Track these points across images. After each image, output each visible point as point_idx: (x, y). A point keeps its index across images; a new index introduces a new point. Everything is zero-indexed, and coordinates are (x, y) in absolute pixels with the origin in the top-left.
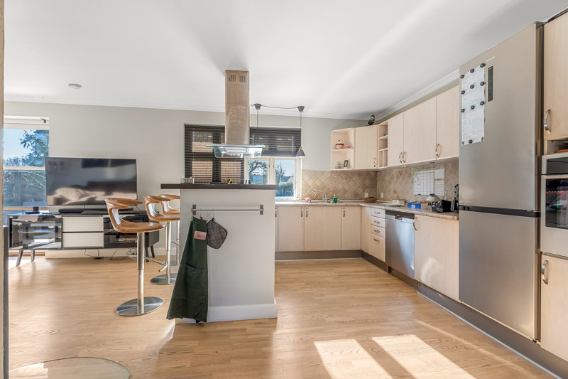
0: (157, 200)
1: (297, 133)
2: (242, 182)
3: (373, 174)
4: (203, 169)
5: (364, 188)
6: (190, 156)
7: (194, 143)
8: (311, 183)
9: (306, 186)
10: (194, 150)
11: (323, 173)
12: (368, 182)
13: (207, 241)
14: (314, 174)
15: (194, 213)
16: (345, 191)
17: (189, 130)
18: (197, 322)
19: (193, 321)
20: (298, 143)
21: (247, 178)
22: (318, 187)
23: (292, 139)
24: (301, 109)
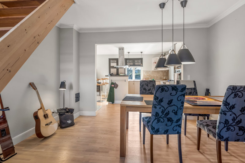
0: (103, 79)
1: (141, 59)
2: (125, 75)
3: (167, 71)
4: (114, 71)
5: (164, 76)
6: (110, 67)
7: (111, 64)
8: (146, 74)
9: (144, 75)
10: (111, 66)
11: (150, 71)
12: (165, 74)
13: (114, 87)
14: (147, 72)
15: (112, 81)
16: (157, 77)
17: (110, 60)
18: (112, 103)
19: (111, 103)
20: (142, 63)
21: (126, 73)
22: (148, 76)
23: (140, 61)
24: (142, 52)
